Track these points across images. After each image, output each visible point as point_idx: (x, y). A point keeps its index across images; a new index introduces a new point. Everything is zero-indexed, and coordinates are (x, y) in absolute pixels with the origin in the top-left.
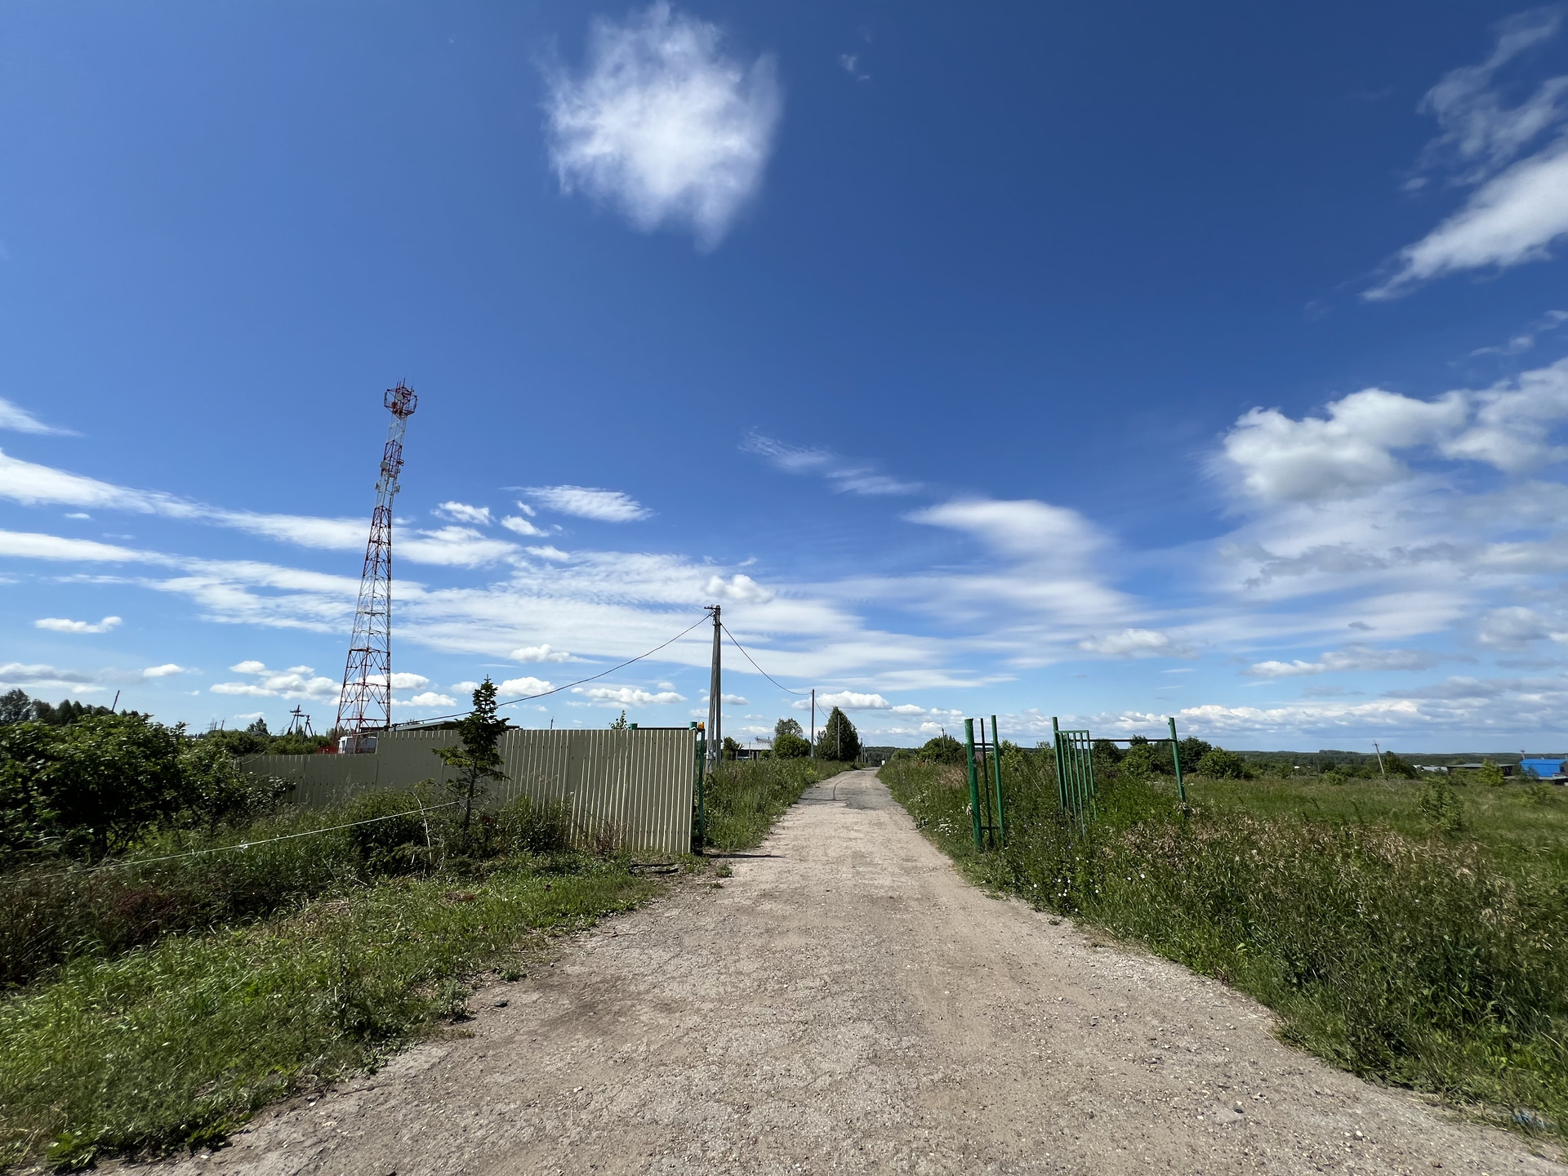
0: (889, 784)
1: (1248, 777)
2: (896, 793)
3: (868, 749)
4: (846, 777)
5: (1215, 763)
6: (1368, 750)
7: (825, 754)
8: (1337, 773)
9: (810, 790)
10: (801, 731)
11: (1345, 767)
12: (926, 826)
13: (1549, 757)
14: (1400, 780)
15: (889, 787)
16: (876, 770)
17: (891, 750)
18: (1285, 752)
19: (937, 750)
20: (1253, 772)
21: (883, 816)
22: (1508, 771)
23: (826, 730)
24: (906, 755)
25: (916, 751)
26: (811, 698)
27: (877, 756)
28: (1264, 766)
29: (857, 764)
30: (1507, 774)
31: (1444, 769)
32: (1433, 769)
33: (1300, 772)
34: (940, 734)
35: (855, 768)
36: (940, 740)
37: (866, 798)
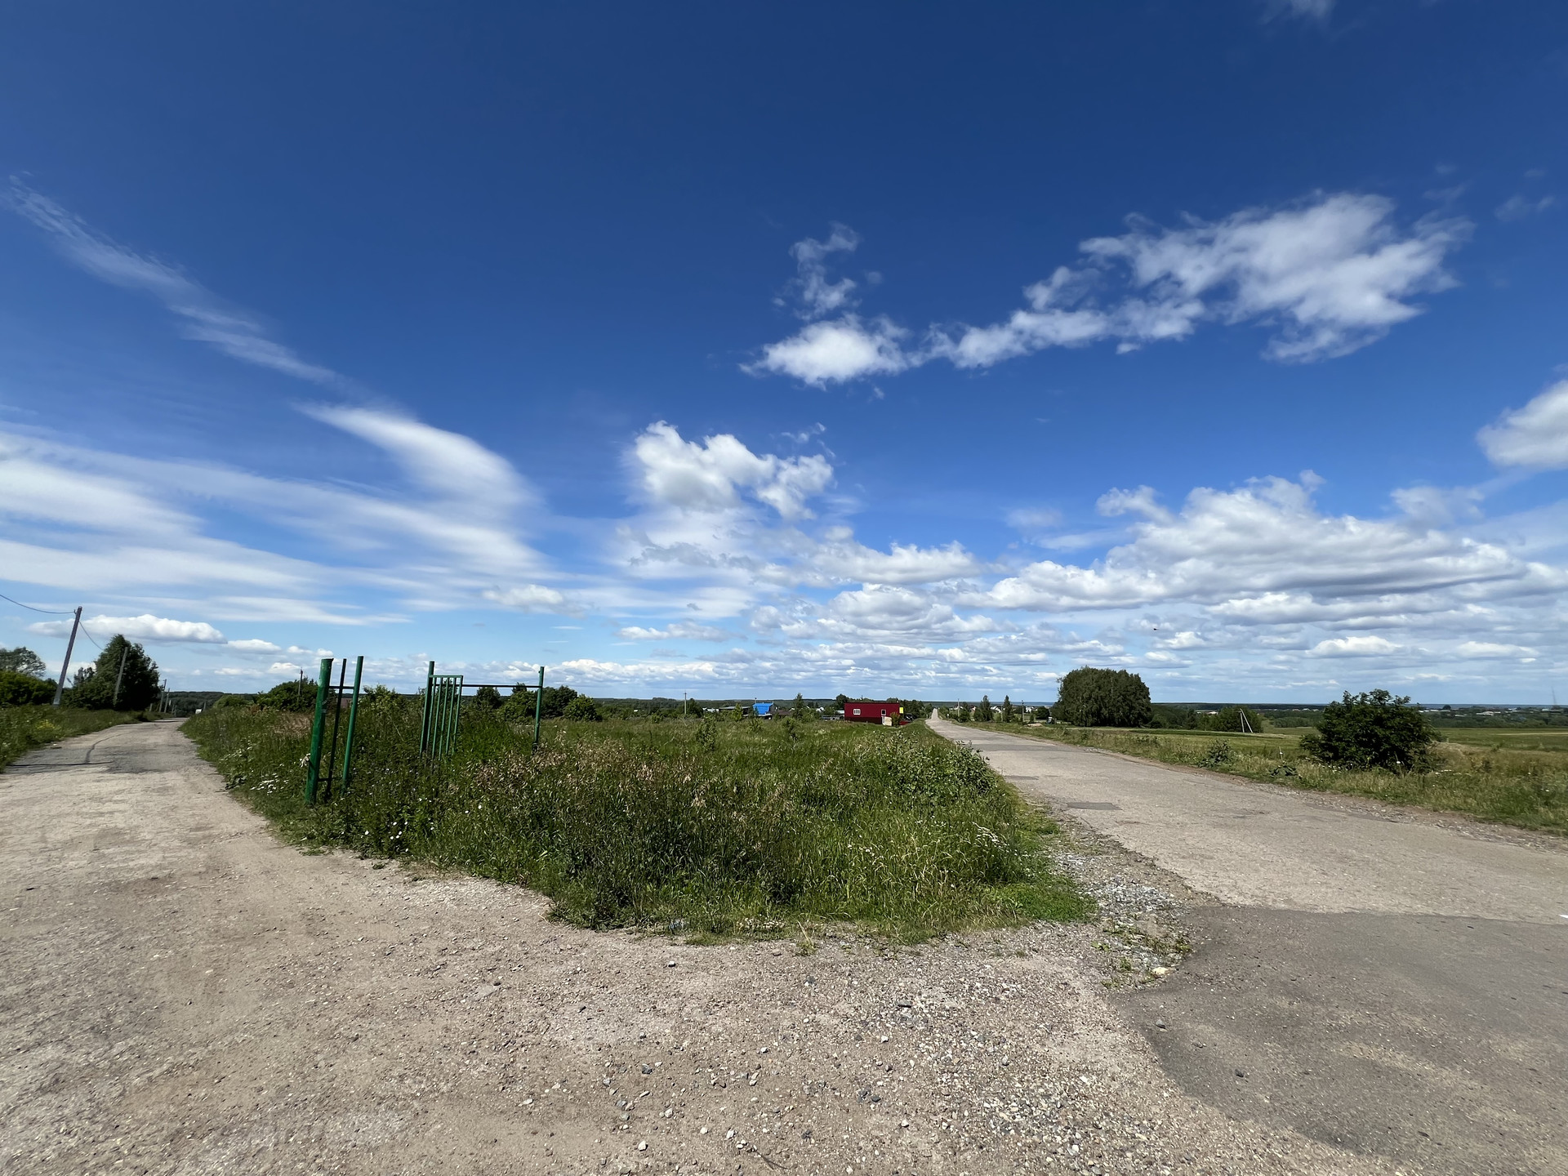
0: (198, 738)
1: (599, 719)
2: (206, 749)
3: (173, 695)
4: (121, 732)
5: (578, 708)
6: (680, 698)
7: (88, 701)
8: (658, 714)
9: (38, 752)
10: (42, 666)
11: (665, 710)
12: (240, 785)
13: (766, 702)
14: (692, 718)
15: (197, 743)
16: (181, 721)
17: (214, 696)
18: (630, 699)
19: (286, 696)
20: (604, 715)
21: (173, 779)
22: (745, 711)
23: (94, 667)
24: (235, 702)
25: (254, 698)
26: (73, 620)
27: (186, 705)
28: (613, 711)
29: (149, 712)
30: (745, 713)
31: (718, 710)
32: (712, 710)
33: (636, 715)
34: (298, 677)
35: (142, 719)
36: (296, 683)
37: (149, 757)
